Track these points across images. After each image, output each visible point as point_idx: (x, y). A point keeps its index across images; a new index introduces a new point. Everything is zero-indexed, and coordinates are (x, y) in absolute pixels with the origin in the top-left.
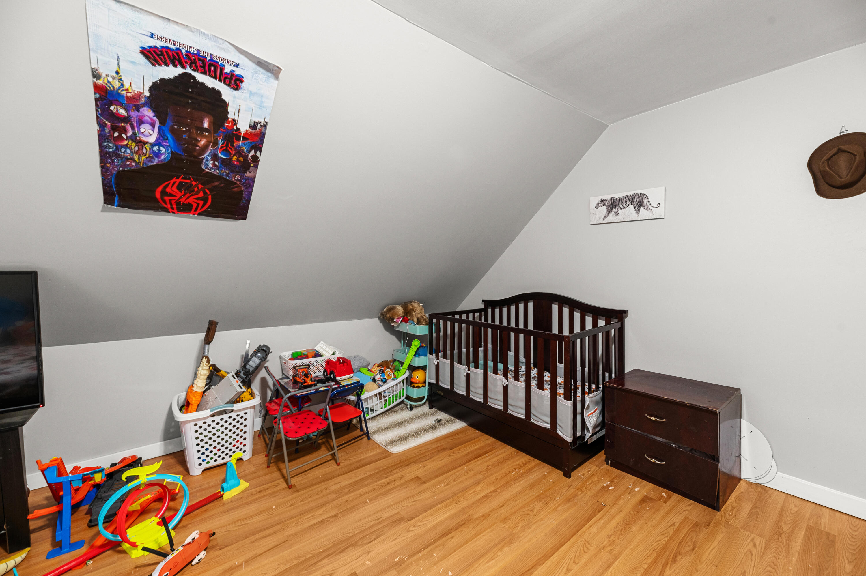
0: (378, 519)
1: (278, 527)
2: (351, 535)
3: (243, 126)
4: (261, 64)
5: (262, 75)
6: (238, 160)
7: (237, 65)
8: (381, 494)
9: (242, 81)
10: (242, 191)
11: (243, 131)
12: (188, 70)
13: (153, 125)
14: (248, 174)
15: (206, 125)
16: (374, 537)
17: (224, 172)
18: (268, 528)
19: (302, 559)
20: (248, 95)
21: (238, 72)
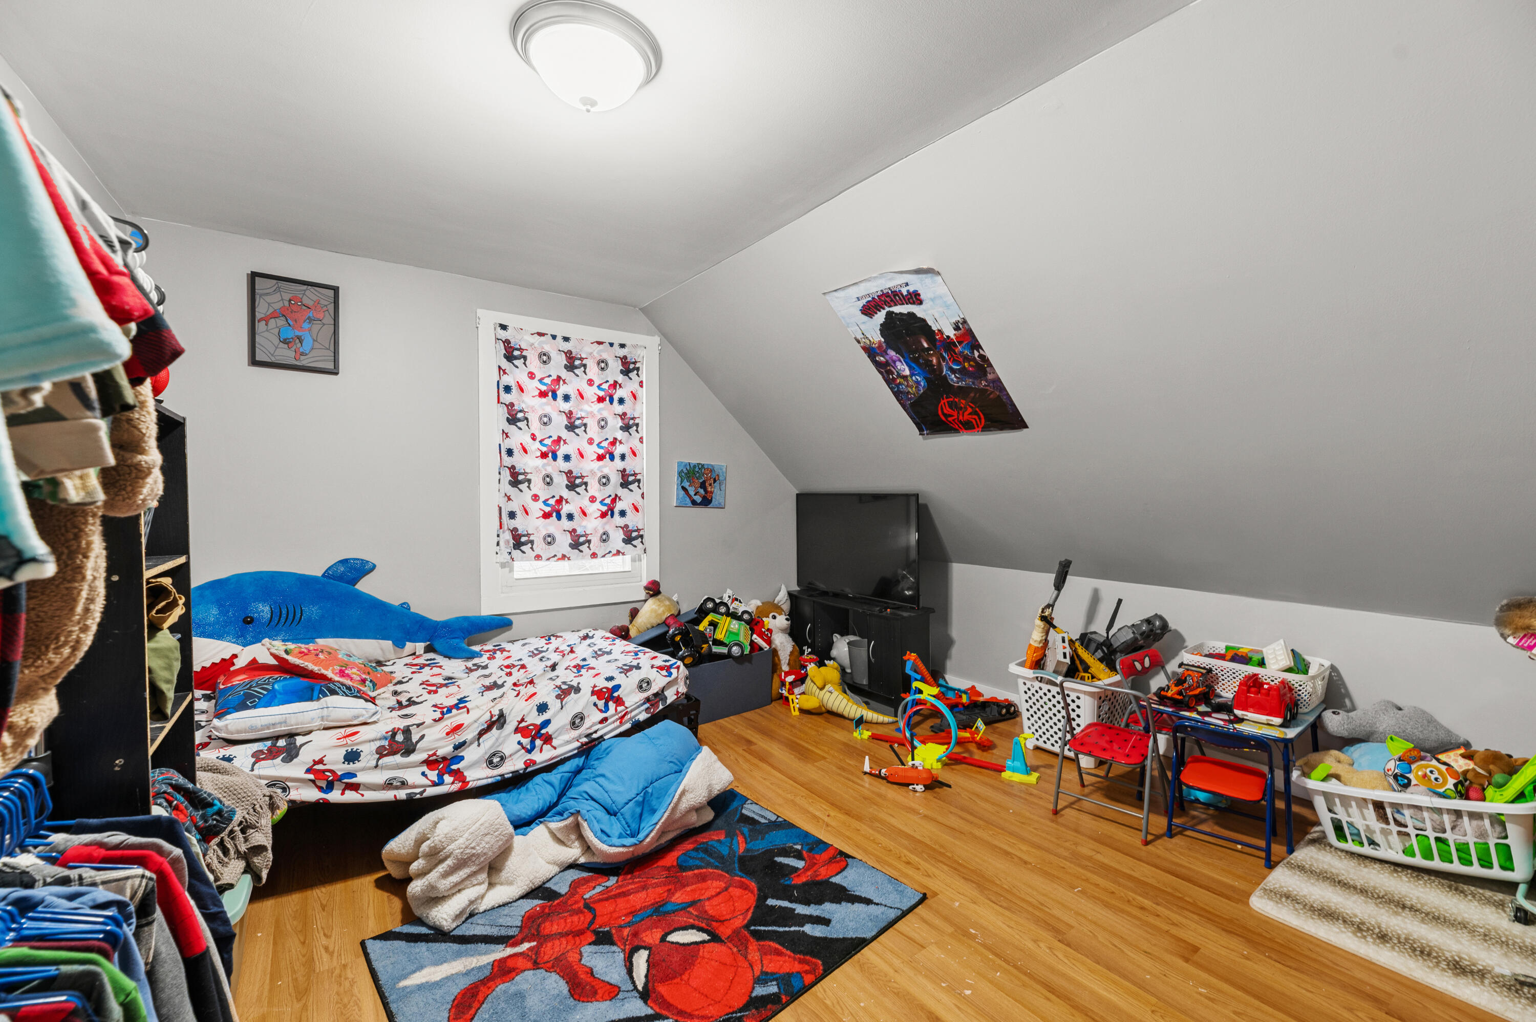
0: (1042, 904)
1: (981, 823)
2: (998, 882)
3: (950, 332)
4: (918, 271)
5: (927, 279)
6: (970, 365)
7: (907, 284)
8: (1102, 901)
9: (919, 295)
10: (999, 396)
11: (952, 336)
12: (887, 309)
13: (900, 361)
14: (990, 377)
15: (926, 345)
16: (1005, 905)
17: (969, 381)
18: (971, 814)
19: (942, 850)
20: (931, 303)
21: (911, 288)
